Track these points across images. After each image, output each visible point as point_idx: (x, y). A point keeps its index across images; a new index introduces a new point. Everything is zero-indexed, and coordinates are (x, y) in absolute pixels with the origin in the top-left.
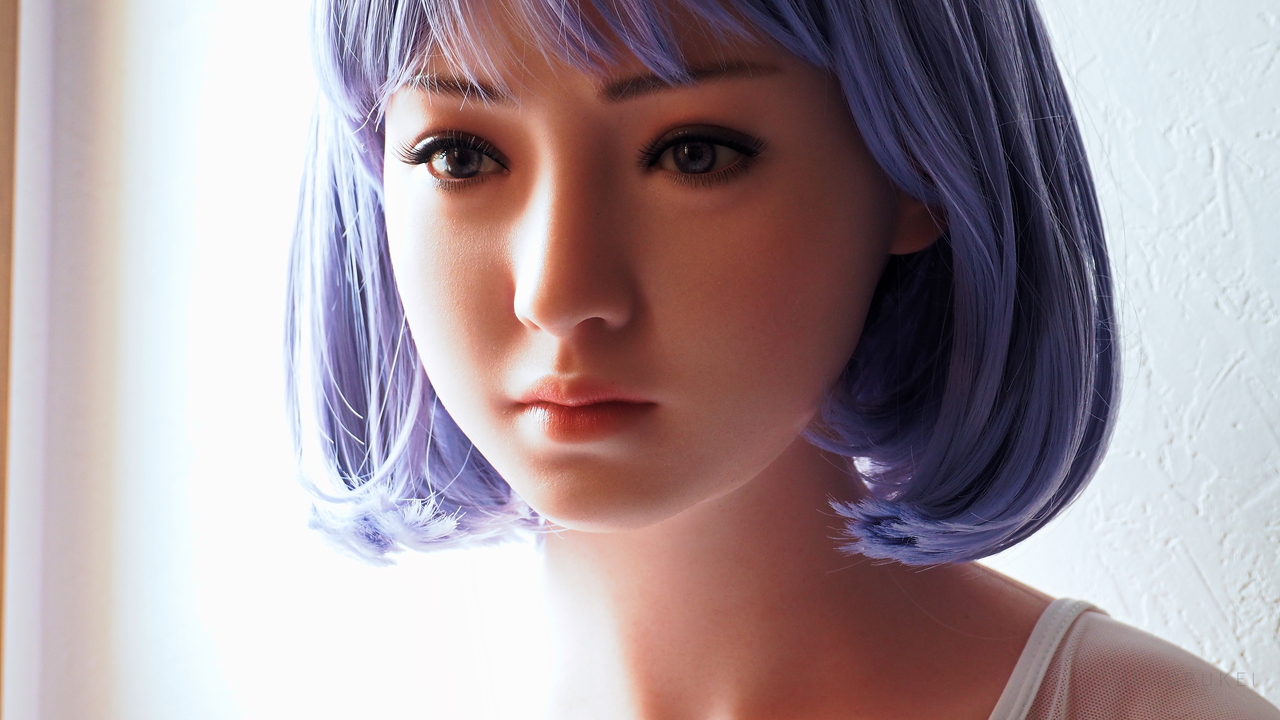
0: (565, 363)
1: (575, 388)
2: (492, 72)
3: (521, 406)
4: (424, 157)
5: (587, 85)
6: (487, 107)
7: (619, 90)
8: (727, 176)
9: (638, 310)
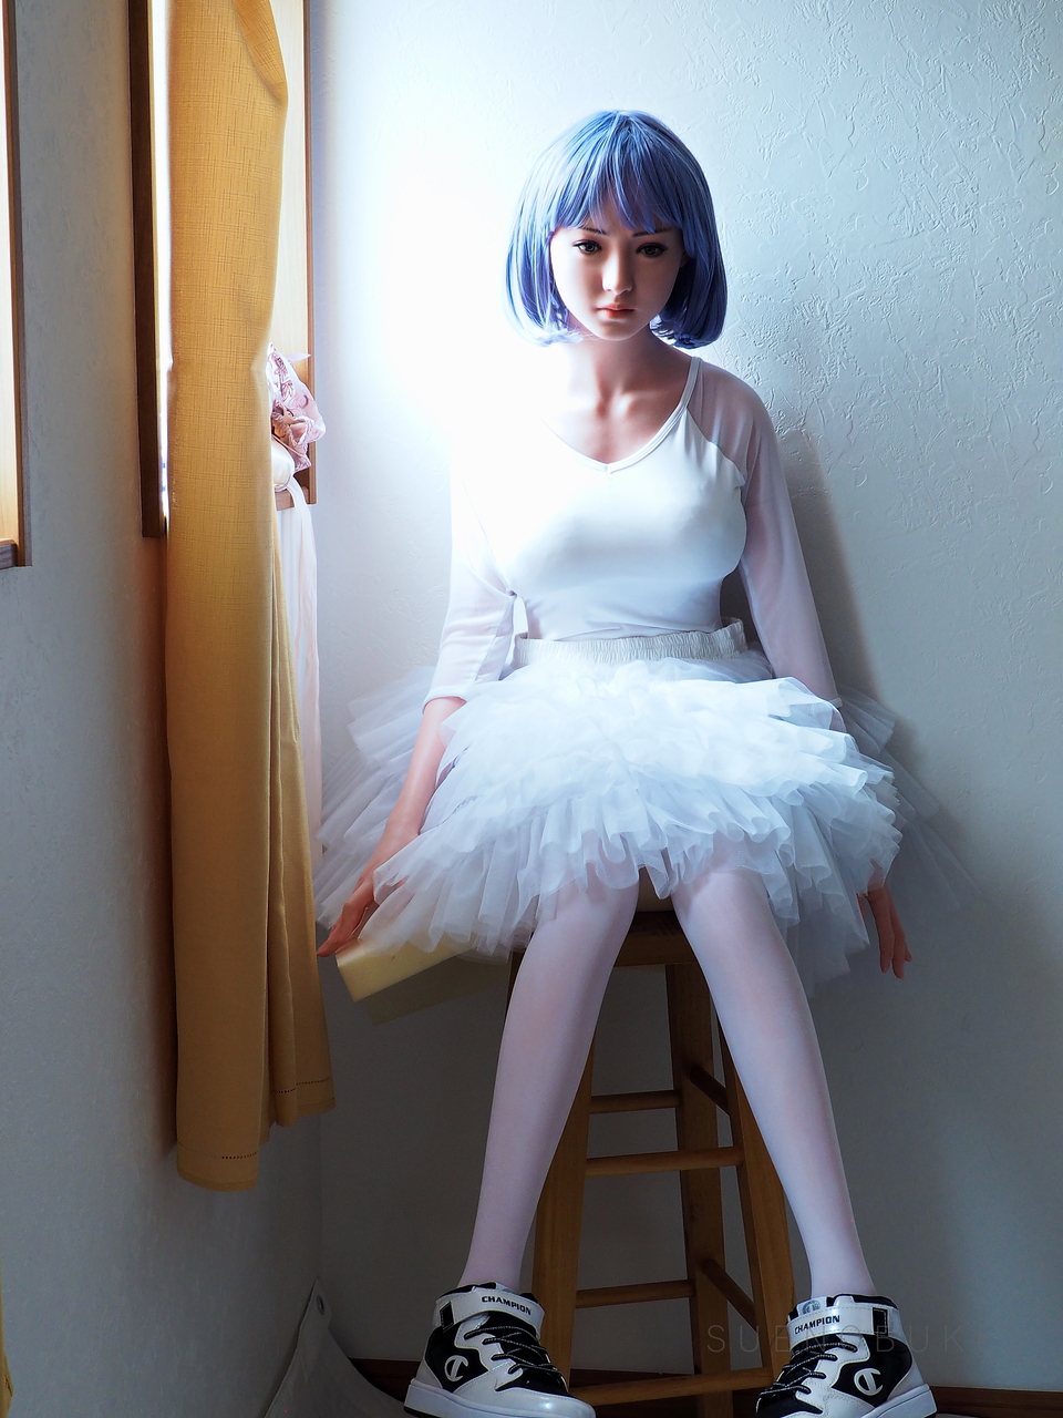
0: (617, 299)
1: (619, 306)
2: (606, 228)
3: (599, 309)
4: (578, 245)
5: (630, 233)
6: (602, 236)
7: (636, 235)
8: (657, 256)
9: (634, 287)
